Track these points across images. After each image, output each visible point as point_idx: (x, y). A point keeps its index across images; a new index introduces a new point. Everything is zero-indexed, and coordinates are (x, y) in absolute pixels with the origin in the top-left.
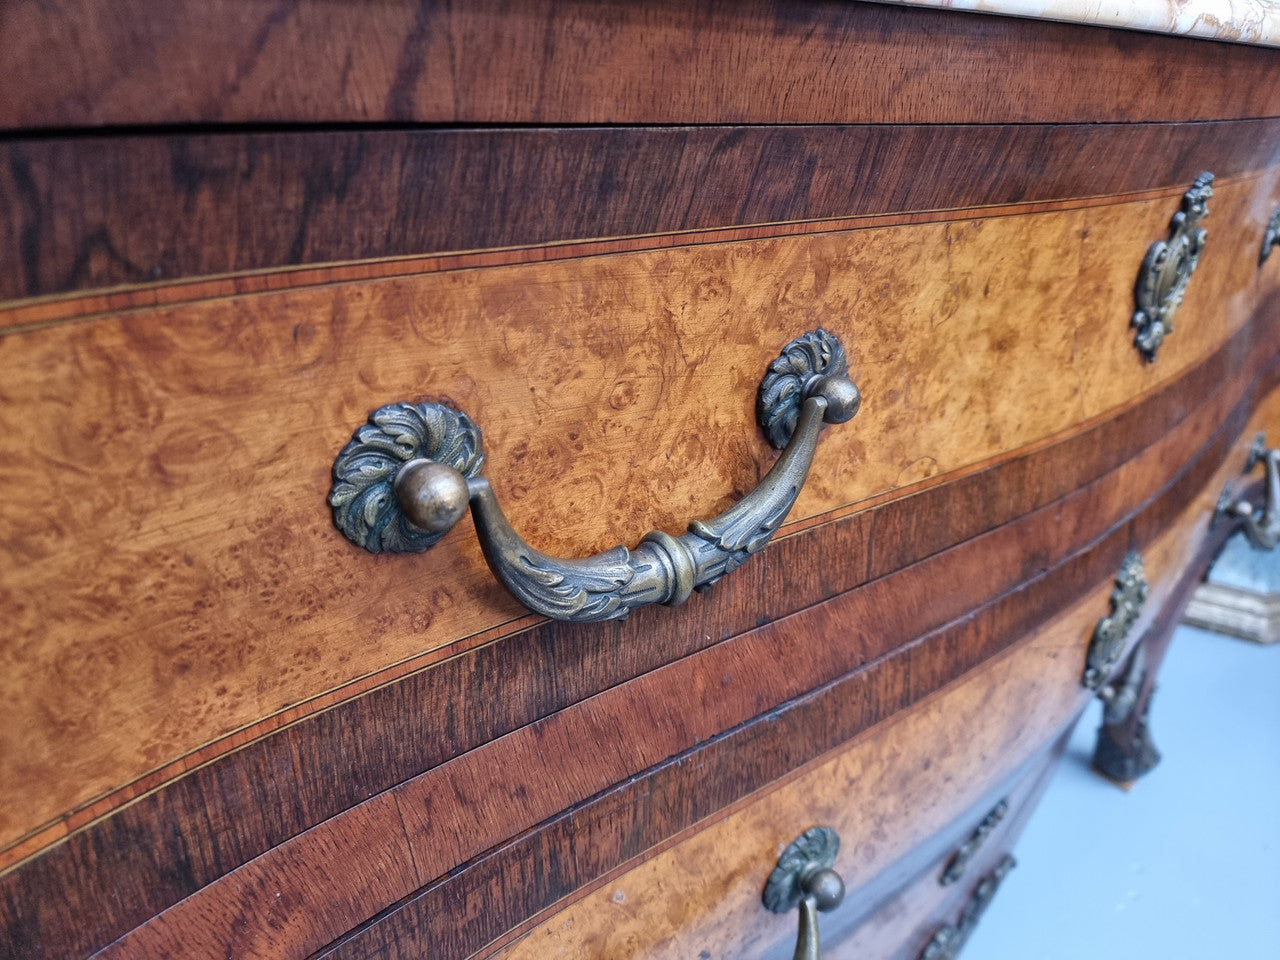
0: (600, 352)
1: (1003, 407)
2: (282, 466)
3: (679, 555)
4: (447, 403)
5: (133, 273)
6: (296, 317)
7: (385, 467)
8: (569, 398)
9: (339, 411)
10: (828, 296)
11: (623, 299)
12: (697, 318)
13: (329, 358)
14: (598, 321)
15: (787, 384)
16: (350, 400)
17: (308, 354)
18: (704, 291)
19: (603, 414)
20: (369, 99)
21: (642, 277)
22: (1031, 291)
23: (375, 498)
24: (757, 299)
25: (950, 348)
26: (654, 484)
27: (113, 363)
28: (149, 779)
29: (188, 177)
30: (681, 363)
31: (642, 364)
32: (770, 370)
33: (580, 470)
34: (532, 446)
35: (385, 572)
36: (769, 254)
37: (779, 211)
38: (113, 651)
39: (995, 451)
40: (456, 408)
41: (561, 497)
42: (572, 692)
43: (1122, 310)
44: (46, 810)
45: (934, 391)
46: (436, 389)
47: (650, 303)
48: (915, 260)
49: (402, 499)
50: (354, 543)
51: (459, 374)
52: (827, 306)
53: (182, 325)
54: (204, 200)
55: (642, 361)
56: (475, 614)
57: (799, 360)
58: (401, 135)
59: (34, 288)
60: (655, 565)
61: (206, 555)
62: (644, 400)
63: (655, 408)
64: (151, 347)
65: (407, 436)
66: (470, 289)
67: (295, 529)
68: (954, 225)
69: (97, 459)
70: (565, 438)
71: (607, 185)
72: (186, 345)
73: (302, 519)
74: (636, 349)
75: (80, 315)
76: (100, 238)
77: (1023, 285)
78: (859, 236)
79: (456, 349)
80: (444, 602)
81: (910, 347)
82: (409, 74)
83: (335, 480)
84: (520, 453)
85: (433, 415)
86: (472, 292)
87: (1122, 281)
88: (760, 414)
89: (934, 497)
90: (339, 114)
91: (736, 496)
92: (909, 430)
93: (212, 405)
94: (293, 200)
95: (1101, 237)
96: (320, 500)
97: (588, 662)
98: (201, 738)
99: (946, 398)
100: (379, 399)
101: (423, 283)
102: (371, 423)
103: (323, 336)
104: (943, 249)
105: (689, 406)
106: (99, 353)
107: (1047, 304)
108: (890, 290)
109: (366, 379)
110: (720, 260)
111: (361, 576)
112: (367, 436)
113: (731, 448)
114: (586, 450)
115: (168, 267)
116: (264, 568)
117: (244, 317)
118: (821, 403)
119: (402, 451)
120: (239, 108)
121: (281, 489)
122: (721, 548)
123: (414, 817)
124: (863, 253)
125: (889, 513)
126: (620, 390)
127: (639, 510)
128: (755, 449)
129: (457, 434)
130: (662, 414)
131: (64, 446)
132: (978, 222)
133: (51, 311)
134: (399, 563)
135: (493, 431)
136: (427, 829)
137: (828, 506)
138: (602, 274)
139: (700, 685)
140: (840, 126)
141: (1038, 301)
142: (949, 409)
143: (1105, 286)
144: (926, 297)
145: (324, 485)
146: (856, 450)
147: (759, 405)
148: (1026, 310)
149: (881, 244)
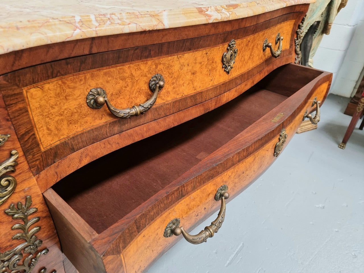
0: (122, 80)
1: (196, 84)
2: (80, 97)
3: (137, 109)
4: (100, 88)
5: (62, 75)
6: (80, 78)
7: (93, 97)
8: (118, 87)
9: (86, 90)
10: (158, 68)
11: (124, 72)
12: (136, 74)
13: (85, 83)
14: (121, 75)
15: (153, 82)
16: (88, 88)
17: (82, 83)
18: (137, 70)
19: (124, 89)
20: (87, 52)
21: (127, 69)
22: (197, 64)
23: (92, 101)
24: (146, 70)
25: (183, 75)
26: (134, 99)
27: (60, 85)
28: (68, 137)
29: (67, 64)
30: (135, 81)
31: (129, 81)
32: (150, 81)
33: (121, 97)
34: (113, 94)
35: (95, 112)
36: (146, 63)
37: (147, 57)
38: (62, 120)
39: (195, 91)
40: (102, 89)
41: (119, 101)
42: (124, 130)
43: (220, 65)
44: (57, 139)
45: (181, 82)
46: (99, 86)
47: (129, 72)
48: (173, 62)
49: (96, 101)
50: (90, 107)
51: (102, 84)
52: (158, 70)
53: (67, 81)
54: (69, 66)
55: (129, 80)
56: (108, 118)
57: (155, 79)
58: (91, 55)
59: (53, 78)
60: (134, 110)
61: (72, 109)
62: (130, 86)
63: (132, 87)
64: (64, 83)
65: (96, 93)
66: (102, 72)
67: (83, 105)
68: (179, 56)
69: (59, 97)
70: (118, 92)
71: (119, 57)
72: (68, 83)
73: (83, 104)
74: (127, 79)
75: (57, 80)
76: (59, 72)
77: (196, 63)
78: (161, 59)
79: (101, 81)
80: (103, 116)
81: (175, 75)
82: (91, 48)
83: (87, 99)
84: (112, 95)
85: (99, 90)
86: (102, 73)
87: (218, 60)
88: (150, 87)
89: (184, 99)
90: (83, 54)
91: (147, 100)
92: (178, 89)
93: (71, 90)
94: (79, 65)
95: (211, 53)
96: (85, 102)
97: (126, 125)
98: (74, 132)
99: (184, 83)
100: (91, 88)
101: (95, 73)
102: (91, 91)
103: (84, 80)
104: (178, 59)
105: (137, 87)
106: (59, 84)
107: (202, 66)
108: (169, 67)
109: (90, 85)
110: (139, 65)
111: (91, 112)
112: (90, 93)
113: (146, 93)
114: (122, 94)
115: (66, 74)
116: (79, 111)
117: (74, 79)
118: (158, 85)
119: (95, 95)
120: (72, 55)
121: (80, 100)
122: (144, 107)
123: (103, 146)
124: (163, 62)
125: (175, 102)
126: (126, 85)
127: (132, 103)
128: (150, 93)
129: (102, 92)
130: (133, 88)
131: (56, 95)
132: (183, 55)
133: (54, 80)
134: (96, 110)
135: (107, 92)
136: (105, 147)
137: (164, 101)
138: (120, 69)
139: (145, 129)
140: (154, 44)
141: (200, 65)
142: (185, 85)
143: (214, 61)
144: (176, 67)
145: (86, 100)
146: (168, 92)
147: (149, 86)
148: (197, 67)
149: (166, 60)
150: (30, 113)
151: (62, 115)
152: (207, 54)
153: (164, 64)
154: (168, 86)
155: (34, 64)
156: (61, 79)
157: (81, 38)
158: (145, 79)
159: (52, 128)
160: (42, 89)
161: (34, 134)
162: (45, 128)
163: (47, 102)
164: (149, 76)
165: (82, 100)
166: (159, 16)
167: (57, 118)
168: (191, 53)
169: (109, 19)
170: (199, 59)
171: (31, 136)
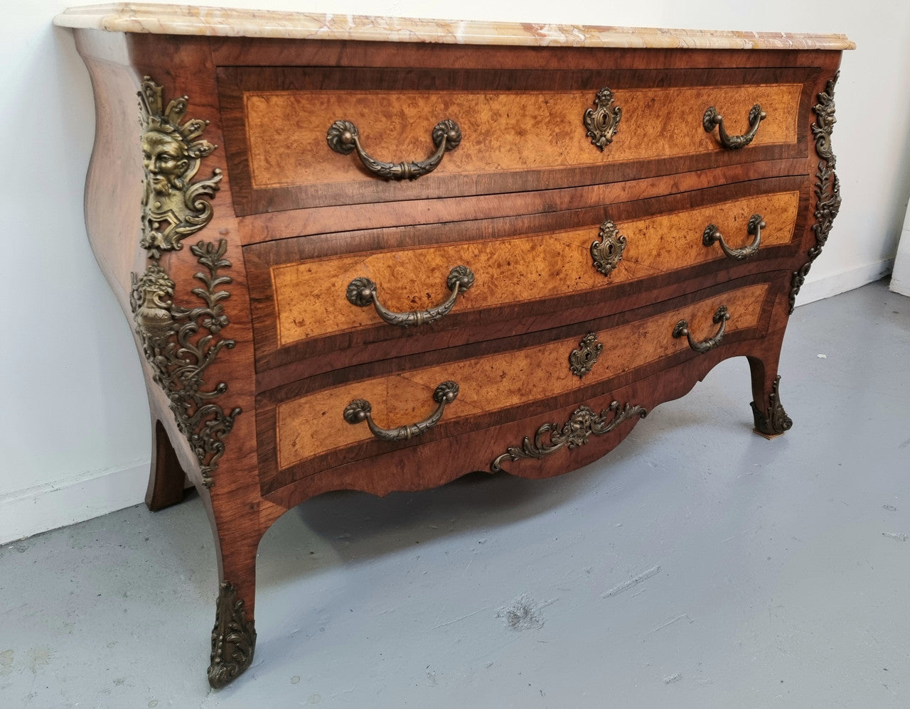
0: (386, 116)
1: (525, 153)
2: (318, 129)
3: (406, 166)
4: (351, 122)
5: (297, 89)
6: (321, 100)
7: (337, 133)
8: (379, 127)
9: (329, 120)
10: (450, 111)
11: (390, 105)
12: (410, 112)
13: (327, 109)
14: (384, 109)
15: (440, 132)
16: (331, 118)
17: (323, 108)
18: (411, 105)
19: (388, 132)
20: (333, 62)
21: (394, 100)
22: (528, 118)
23: (335, 139)
24: (427, 110)
25: (499, 131)
26: (404, 152)
27: (292, 103)
28: (293, 183)
29: (305, 74)
30: (408, 123)
31: (397, 121)
32: (434, 128)
33: (383, 145)
34: (371, 136)
35: (338, 157)
36: (428, 98)
37: (429, 88)
38: (288, 155)
39: (525, 166)
40: (353, 124)
41: (379, 150)
43: (581, 130)
44: (276, 180)
45: (495, 143)
46: (347, 119)
47: (397, 107)
48: (477, 104)
49: (340, 139)
50: (331, 148)
51: (353, 116)
52: (450, 114)
53: (302, 99)
54: (307, 78)
55: (397, 120)
56: (358, 173)
57: (443, 126)
58: (339, 69)
59: (284, 89)
60: (399, 167)
61: (304, 143)
62: (399, 130)
63: (402, 133)
64: (298, 102)
65: (342, 127)
66: (353, 99)
67: (321, 142)
68: (488, 96)
69: (289, 120)
70: (378, 136)
71: (382, 80)
72: (304, 102)
74: (394, 117)
75: (289, 95)
76: (292, 82)
77: (524, 116)
78: (455, 96)
79: (352, 111)
80: (351, 168)
81: (484, 128)
82: (340, 58)
83: (328, 134)
84: (368, 137)
85: (347, 124)
86: (355, 100)
87: (575, 120)
88: (433, 139)
89: (500, 176)
90: (328, 65)
92: (488, 154)
93: (307, 114)
94: (321, 79)
95: (555, 104)
96: (325, 138)
97: (387, 193)
99: (500, 147)
100: (336, 119)
101: (344, 96)
102: (335, 124)
103: (326, 104)
104: (485, 102)
105: (412, 135)
106: (290, 101)
107: (537, 123)
108: (470, 111)
109: (334, 114)
110: (414, 98)
111: (333, 156)
112: (334, 126)
113: (426, 148)
114: (384, 140)
115: (301, 88)
116: (315, 149)
117: (313, 99)
118: (445, 135)
119: (341, 129)
121: (318, 134)
122: (418, 167)
124: (458, 100)
125: (482, 177)
126: (392, 127)
127: (400, 157)
128: (433, 148)
129: (351, 127)
130: (404, 135)
131: (284, 116)
132: (497, 95)
133: (285, 93)
134: (342, 156)
135: (360, 130)
137: (460, 170)
138: (383, 99)
139: (420, 209)
140: (440, 69)
141: (533, 122)
142: (502, 150)
143: (566, 120)
144: (484, 115)
145: (326, 134)
146: (468, 156)
147: (433, 137)
148: (528, 124)
149: (464, 99)
150: (247, 129)
151: (288, 147)
152: (547, 103)
153: (459, 105)
154: (468, 145)
155: (262, 64)
156: (294, 95)
157: (328, 38)
158: (425, 123)
159: (273, 160)
160: (268, 101)
161: (247, 160)
162: (262, 157)
163: (271, 122)
164: (433, 120)
165: (320, 135)
166: (450, 26)
167: (282, 150)
168: (512, 97)
169: (372, 22)
170: (531, 109)
171: (243, 161)
